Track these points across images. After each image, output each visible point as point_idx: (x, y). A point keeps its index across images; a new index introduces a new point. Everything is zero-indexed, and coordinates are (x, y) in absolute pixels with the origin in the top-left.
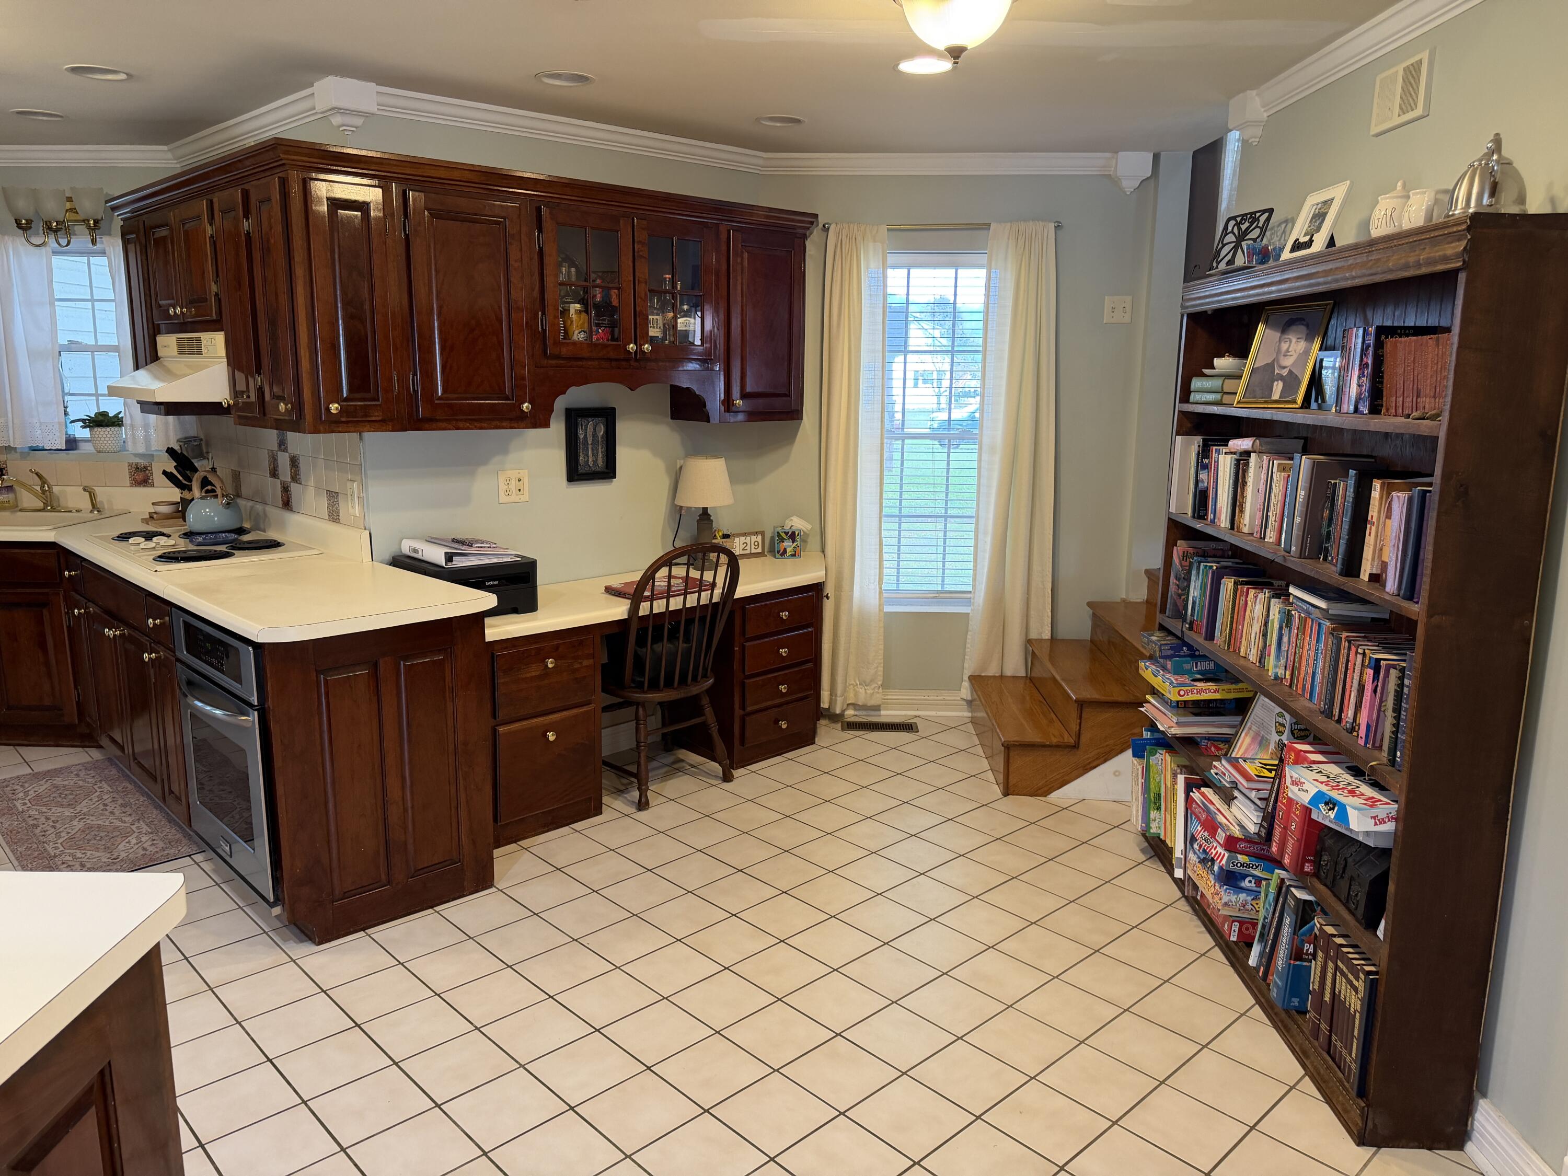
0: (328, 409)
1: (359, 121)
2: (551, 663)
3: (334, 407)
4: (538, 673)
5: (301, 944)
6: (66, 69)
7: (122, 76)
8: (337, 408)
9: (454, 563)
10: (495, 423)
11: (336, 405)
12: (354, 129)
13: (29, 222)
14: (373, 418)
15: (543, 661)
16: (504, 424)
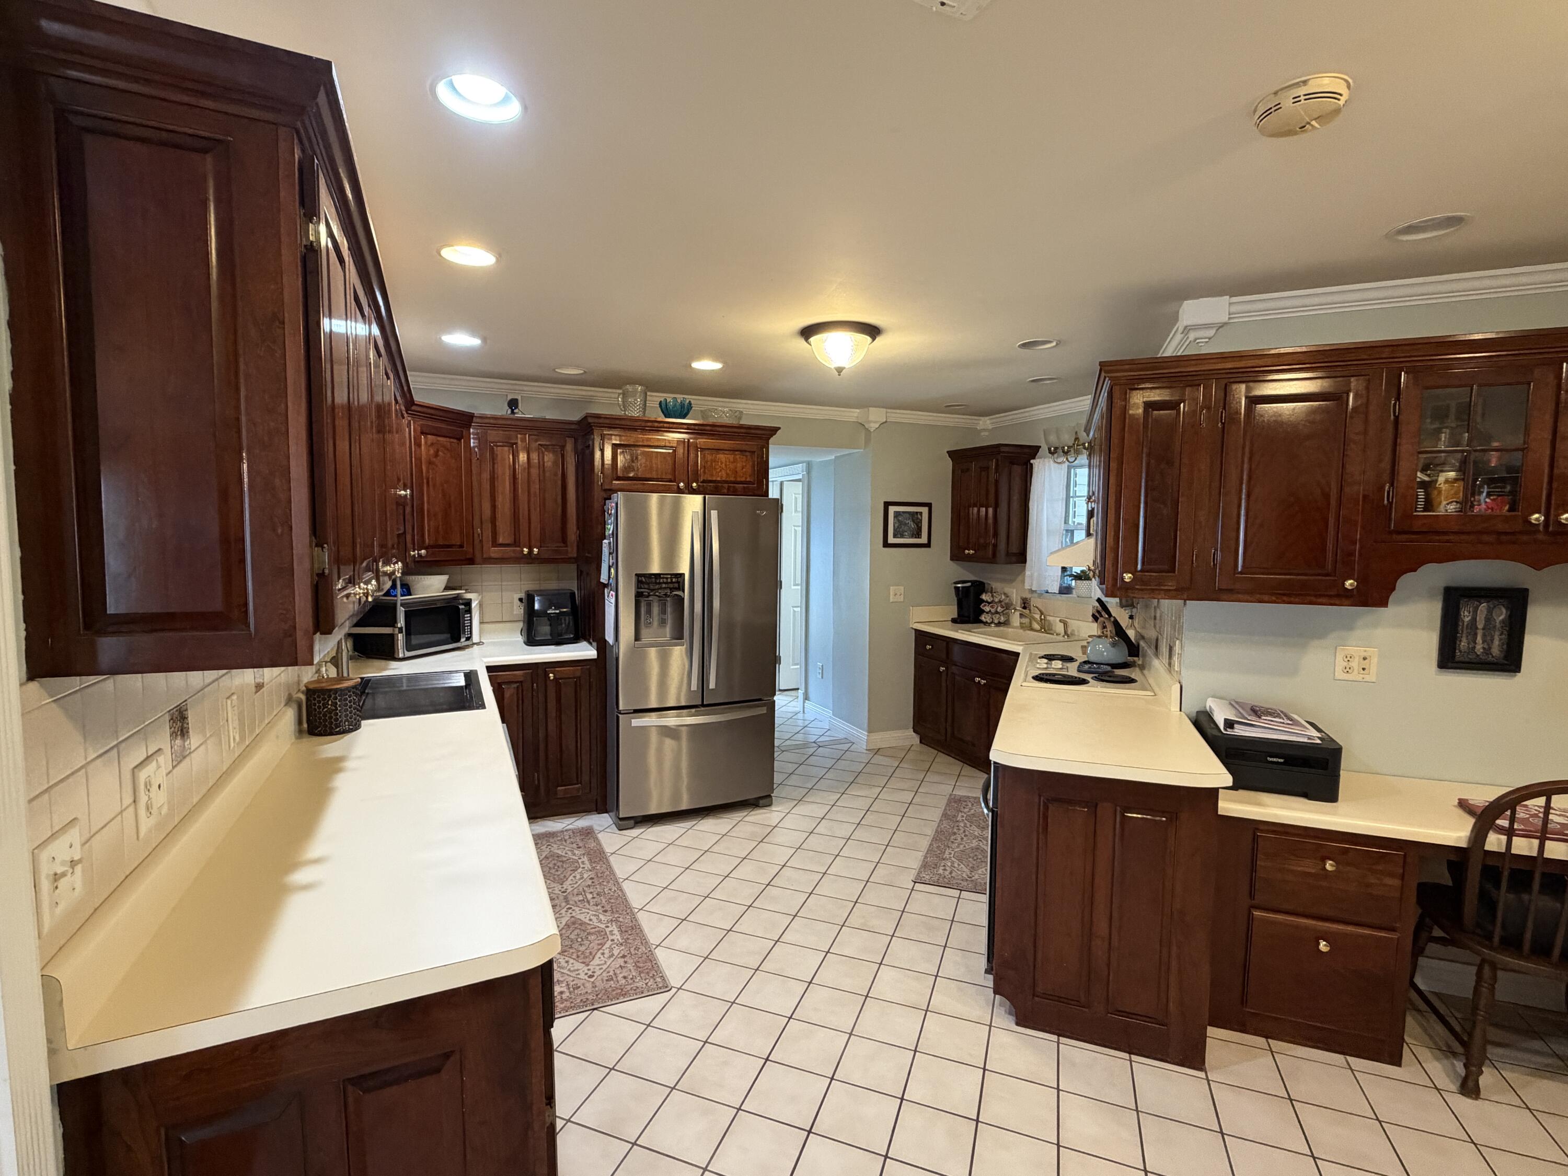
0: (1123, 578)
1: (1211, 333)
2: (1331, 865)
3: (1128, 577)
4: (1313, 871)
5: (1007, 1015)
6: (1019, 346)
7: (1054, 344)
8: (1130, 578)
9: (1236, 730)
10: (1309, 598)
11: (1130, 575)
12: (1207, 340)
13: (1056, 448)
14: (1166, 588)
15: (1324, 859)
16: (1320, 600)
